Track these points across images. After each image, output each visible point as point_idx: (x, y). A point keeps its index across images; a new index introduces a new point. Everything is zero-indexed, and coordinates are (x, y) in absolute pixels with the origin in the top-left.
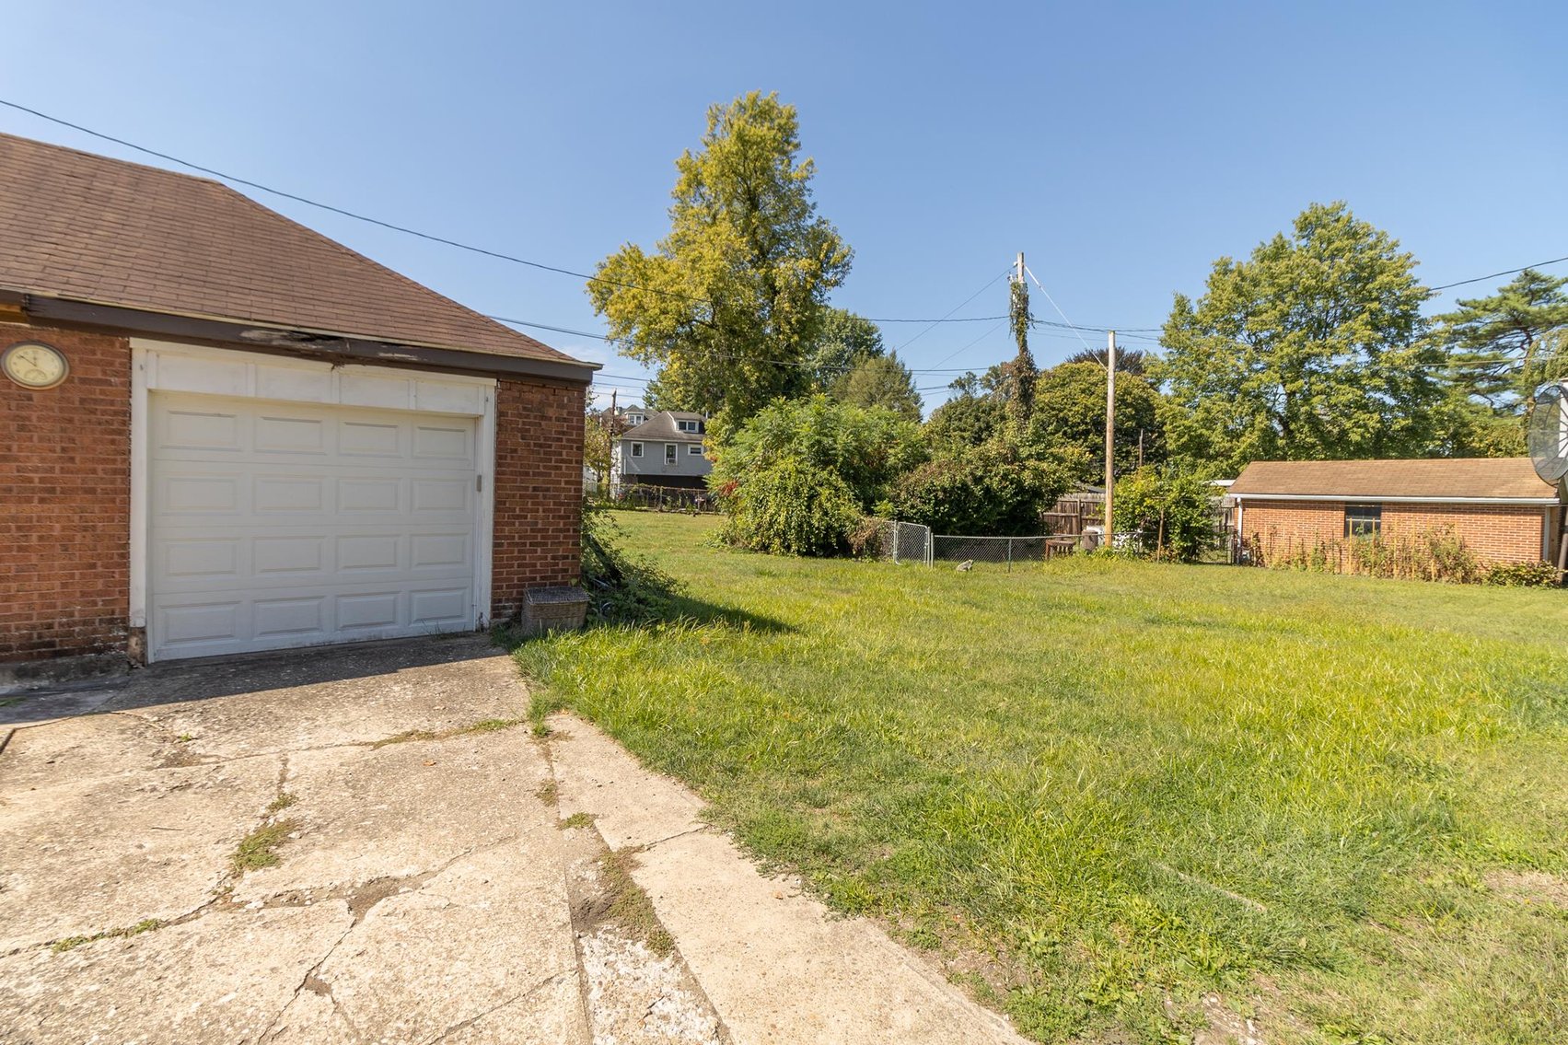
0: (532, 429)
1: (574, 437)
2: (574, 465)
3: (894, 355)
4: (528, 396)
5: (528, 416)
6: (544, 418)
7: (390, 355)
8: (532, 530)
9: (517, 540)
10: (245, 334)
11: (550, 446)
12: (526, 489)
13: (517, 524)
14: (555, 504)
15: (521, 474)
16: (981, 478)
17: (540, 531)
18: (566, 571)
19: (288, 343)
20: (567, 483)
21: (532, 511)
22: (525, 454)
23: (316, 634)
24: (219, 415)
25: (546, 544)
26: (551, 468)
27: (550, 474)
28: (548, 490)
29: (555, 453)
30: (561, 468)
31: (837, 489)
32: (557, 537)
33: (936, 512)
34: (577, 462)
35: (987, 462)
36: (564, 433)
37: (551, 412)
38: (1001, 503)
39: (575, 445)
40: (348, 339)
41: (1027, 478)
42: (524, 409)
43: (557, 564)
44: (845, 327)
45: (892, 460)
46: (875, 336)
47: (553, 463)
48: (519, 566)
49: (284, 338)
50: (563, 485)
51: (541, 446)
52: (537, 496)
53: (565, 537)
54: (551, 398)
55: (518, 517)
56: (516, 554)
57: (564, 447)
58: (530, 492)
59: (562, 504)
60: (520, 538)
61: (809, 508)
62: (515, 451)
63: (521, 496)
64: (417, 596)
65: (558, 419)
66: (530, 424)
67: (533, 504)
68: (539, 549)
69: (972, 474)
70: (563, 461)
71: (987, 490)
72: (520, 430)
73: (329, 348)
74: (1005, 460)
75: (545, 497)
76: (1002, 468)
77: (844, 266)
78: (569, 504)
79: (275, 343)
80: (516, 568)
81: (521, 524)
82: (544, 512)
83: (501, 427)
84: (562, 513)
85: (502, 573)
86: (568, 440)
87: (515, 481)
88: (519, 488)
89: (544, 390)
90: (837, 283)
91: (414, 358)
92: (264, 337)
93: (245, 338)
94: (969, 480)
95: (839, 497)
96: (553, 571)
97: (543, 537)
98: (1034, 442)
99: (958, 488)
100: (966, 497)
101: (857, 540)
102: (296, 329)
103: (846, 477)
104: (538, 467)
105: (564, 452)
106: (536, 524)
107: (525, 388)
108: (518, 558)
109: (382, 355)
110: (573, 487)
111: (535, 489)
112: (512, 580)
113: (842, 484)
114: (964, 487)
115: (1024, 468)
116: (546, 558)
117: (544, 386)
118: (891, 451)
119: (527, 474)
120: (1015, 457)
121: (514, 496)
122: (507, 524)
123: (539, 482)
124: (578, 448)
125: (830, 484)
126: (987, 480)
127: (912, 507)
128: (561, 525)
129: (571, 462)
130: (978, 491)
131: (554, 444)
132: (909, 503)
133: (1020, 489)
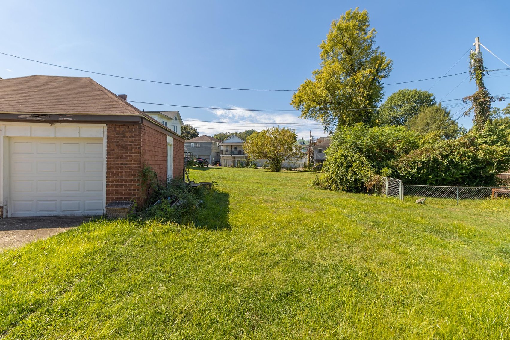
0: (120, 141)
1: (137, 144)
2: (137, 154)
3: (440, 105)
4: (118, 129)
5: (118, 137)
6: (124, 137)
7: (63, 119)
8: (121, 179)
9: (115, 183)
10: (19, 117)
11: (127, 148)
12: (118, 164)
13: (115, 177)
14: (130, 169)
15: (116, 158)
16: (447, 156)
17: (123, 180)
18: (135, 195)
19: (31, 118)
20: (134, 161)
21: (120, 172)
22: (117, 151)
23: (55, 212)
24: (27, 143)
25: (126, 185)
26: (127, 156)
27: (127, 158)
28: (126, 164)
29: (129, 150)
30: (132, 156)
31: (362, 163)
32: (131, 182)
33: (419, 173)
34: (138, 153)
35: (452, 148)
36: (132, 142)
37: (127, 135)
38: (462, 168)
39: (137, 147)
40: (49, 115)
41: (480, 155)
42: (117, 134)
43: (131, 193)
44: (415, 96)
45: (397, 149)
46: (432, 98)
47: (129, 154)
48: (116, 193)
49: (30, 117)
50: (133, 162)
51: (123, 148)
52: (122, 167)
53: (134, 182)
54: (127, 129)
55: (115, 174)
56: (114, 188)
57: (133, 148)
58: (120, 165)
59: (132, 170)
60: (116, 182)
61: (347, 171)
62: (113, 150)
63: (116, 167)
64: (86, 202)
65: (130, 137)
66: (119, 140)
67: (121, 169)
68: (124, 187)
69: (440, 154)
70: (132, 153)
71: (452, 161)
72: (115, 142)
73: (43, 118)
74: (465, 146)
75: (125, 167)
76: (462, 150)
77: (388, 68)
78: (135, 170)
79: (27, 119)
80: (114, 193)
81: (116, 177)
82: (125, 172)
83: (108, 142)
84: (133, 173)
85: (109, 195)
86: (135, 145)
87: (114, 161)
88: (115, 164)
89: (124, 127)
90: (386, 76)
91: (71, 119)
92: (24, 117)
93: (19, 118)
94: (439, 157)
95: (363, 166)
96: (129, 195)
97: (125, 182)
98: (490, 135)
99: (432, 161)
100: (438, 165)
101: (368, 185)
102: (33, 113)
103: (368, 157)
104: (123, 156)
105: (133, 150)
106: (122, 177)
107: (117, 127)
108: (115, 190)
109: (60, 119)
110: (137, 163)
111: (121, 164)
112: (113, 198)
113: (365, 161)
114: (436, 160)
115: (478, 149)
116: (126, 190)
117: (124, 125)
118: (397, 145)
119: (118, 158)
120: (472, 143)
121: (113, 167)
122: (111, 177)
123: (123, 161)
124: (139, 148)
125: (359, 161)
126: (451, 157)
127: (405, 170)
128: (132, 178)
129: (136, 153)
130: (445, 162)
131: (129, 147)
132: (403, 169)
133: (475, 160)
